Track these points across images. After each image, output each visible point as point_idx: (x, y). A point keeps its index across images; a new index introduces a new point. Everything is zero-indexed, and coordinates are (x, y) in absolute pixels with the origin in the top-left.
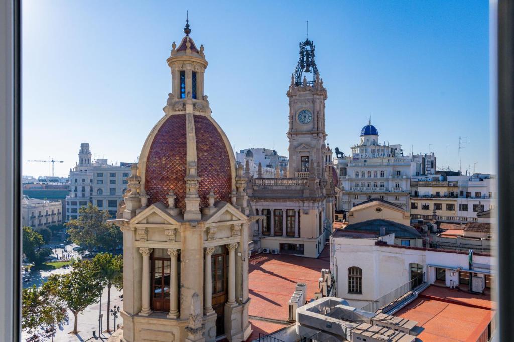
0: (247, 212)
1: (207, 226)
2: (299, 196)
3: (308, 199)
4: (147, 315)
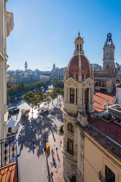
0: (94, 80)
1: (84, 83)
2: (106, 76)
3: (109, 77)
4: (69, 103)
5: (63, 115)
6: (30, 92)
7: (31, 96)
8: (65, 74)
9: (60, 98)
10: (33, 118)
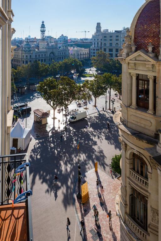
4: (135, 108)
5: (120, 133)
6: (49, 79)
7: (52, 86)
8: (125, 43)
9: (113, 96)
10: (56, 129)
